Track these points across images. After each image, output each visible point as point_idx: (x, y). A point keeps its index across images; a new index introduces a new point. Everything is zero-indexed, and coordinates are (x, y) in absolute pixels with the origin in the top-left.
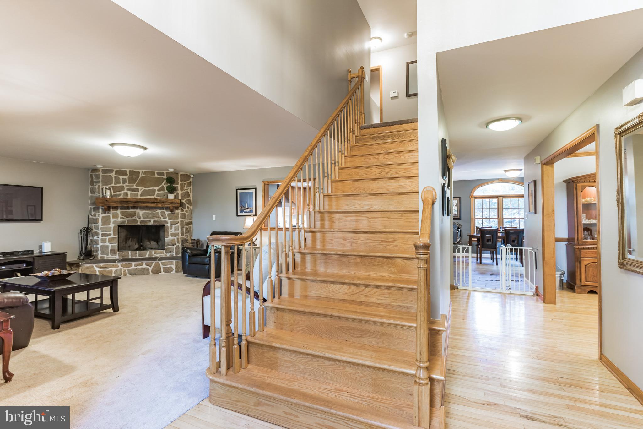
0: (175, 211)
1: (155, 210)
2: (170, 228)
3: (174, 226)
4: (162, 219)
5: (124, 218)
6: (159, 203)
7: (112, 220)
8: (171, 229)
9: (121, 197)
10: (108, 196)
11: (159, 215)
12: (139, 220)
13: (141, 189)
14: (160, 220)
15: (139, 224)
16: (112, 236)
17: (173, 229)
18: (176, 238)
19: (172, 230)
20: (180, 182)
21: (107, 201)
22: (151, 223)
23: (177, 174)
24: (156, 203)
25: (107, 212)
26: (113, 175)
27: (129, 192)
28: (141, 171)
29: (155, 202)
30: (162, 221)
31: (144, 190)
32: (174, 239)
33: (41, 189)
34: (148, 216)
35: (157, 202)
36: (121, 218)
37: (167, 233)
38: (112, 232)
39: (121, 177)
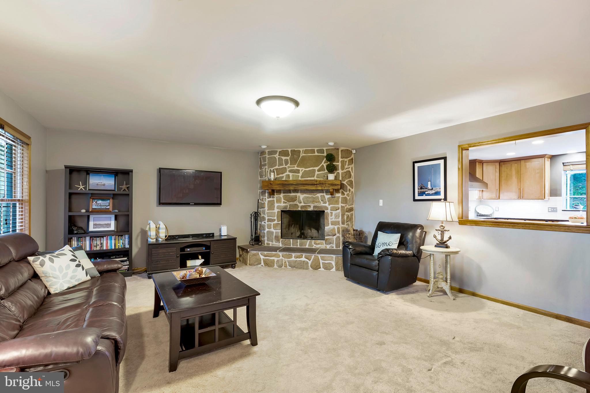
0: (335, 194)
1: (315, 194)
2: (330, 214)
3: (334, 212)
4: (322, 204)
5: (286, 203)
6: (318, 185)
7: (276, 205)
8: (331, 216)
9: (284, 179)
10: (272, 179)
11: (319, 199)
12: (300, 205)
13: (302, 170)
14: (320, 205)
15: (299, 209)
16: (276, 222)
17: (333, 216)
18: (336, 227)
19: (332, 217)
20: (340, 159)
21: (271, 184)
22: (311, 209)
23: (338, 149)
24: (315, 186)
25: (272, 196)
26: (277, 156)
27: (291, 174)
28: (301, 150)
29: (314, 184)
30: (321, 207)
31: (305, 170)
32: (334, 228)
33: (220, 174)
34: (308, 201)
35: (316, 185)
36: (284, 203)
37: (327, 221)
38: (276, 218)
39: (284, 158)
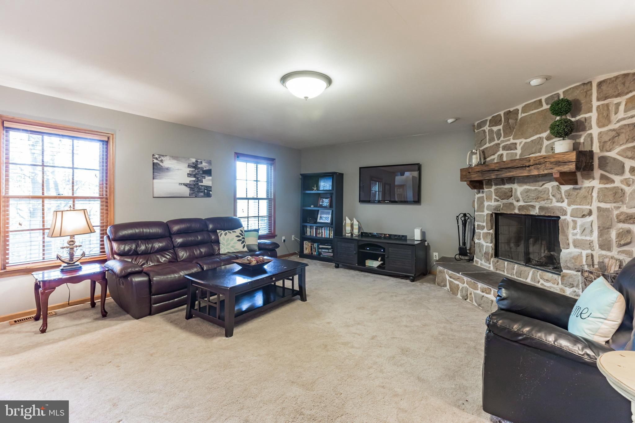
0: (582, 182)
1: (541, 183)
2: (571, 225)
3: (580, 221)
4: (555, 204)
5: (498, 201)
6: (532, 167)
7: (486, 204)
8: (574, 228)
9: (496, 161)
10: (474, 165)
11: (548, 194)
12: (517, 204)
13: (520, 142)
14: (550, 206)
15: (517, 211)
16: (485, 231)
17: (578, 230)
18: (584, 253)
19: (575, 231)
20: (595, 103)
22: (535, 212)
23: (590, 83)
24: (527, 169)
25: (481, 190)
26: (486, 128)
27: (505, 153)
28: (520, 107)
29: (526, 167)
30: (552, 209)
31: (525, 143)
32: (580, 255)
34: (528, 197)
35: (529, 166)
36: (496, 200)
37: (563, 237)
38: (485, 224)
39: (495, 129)
